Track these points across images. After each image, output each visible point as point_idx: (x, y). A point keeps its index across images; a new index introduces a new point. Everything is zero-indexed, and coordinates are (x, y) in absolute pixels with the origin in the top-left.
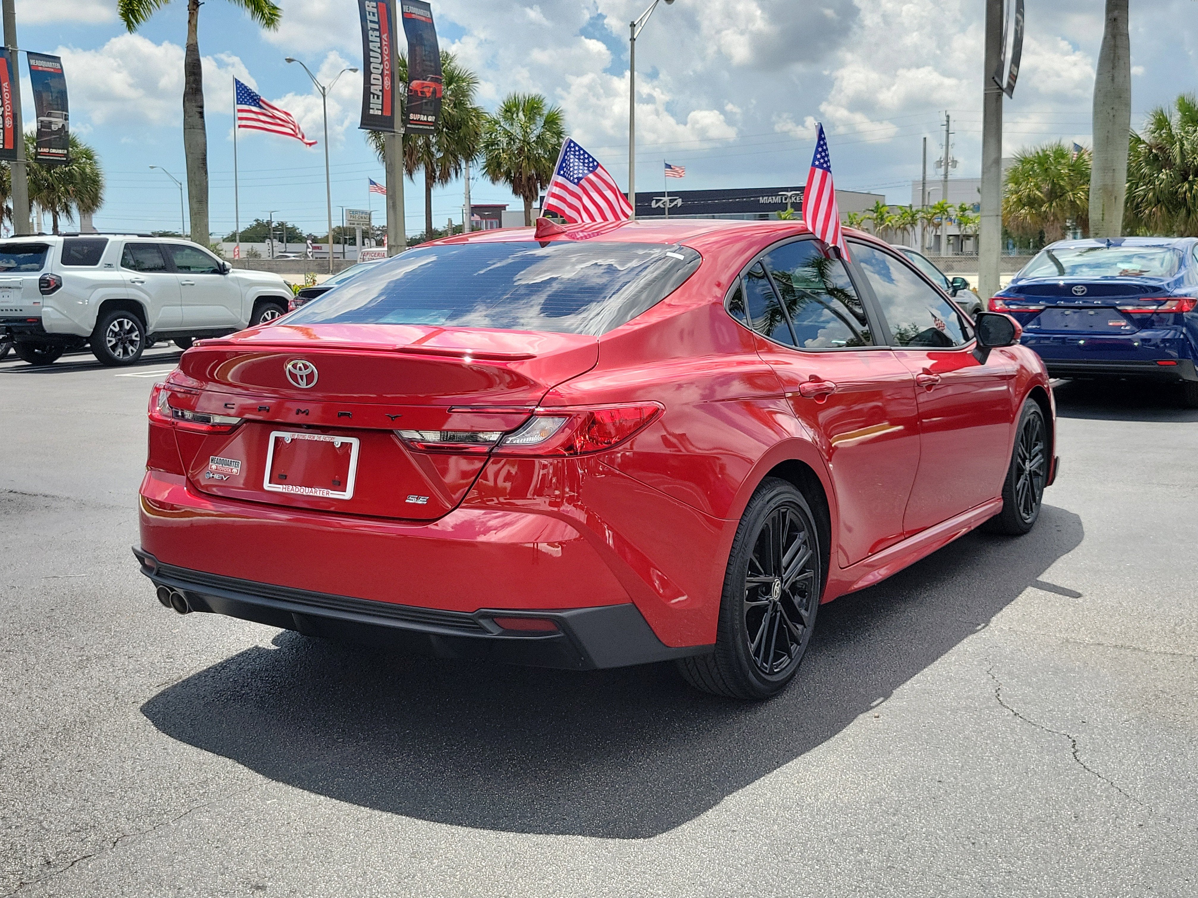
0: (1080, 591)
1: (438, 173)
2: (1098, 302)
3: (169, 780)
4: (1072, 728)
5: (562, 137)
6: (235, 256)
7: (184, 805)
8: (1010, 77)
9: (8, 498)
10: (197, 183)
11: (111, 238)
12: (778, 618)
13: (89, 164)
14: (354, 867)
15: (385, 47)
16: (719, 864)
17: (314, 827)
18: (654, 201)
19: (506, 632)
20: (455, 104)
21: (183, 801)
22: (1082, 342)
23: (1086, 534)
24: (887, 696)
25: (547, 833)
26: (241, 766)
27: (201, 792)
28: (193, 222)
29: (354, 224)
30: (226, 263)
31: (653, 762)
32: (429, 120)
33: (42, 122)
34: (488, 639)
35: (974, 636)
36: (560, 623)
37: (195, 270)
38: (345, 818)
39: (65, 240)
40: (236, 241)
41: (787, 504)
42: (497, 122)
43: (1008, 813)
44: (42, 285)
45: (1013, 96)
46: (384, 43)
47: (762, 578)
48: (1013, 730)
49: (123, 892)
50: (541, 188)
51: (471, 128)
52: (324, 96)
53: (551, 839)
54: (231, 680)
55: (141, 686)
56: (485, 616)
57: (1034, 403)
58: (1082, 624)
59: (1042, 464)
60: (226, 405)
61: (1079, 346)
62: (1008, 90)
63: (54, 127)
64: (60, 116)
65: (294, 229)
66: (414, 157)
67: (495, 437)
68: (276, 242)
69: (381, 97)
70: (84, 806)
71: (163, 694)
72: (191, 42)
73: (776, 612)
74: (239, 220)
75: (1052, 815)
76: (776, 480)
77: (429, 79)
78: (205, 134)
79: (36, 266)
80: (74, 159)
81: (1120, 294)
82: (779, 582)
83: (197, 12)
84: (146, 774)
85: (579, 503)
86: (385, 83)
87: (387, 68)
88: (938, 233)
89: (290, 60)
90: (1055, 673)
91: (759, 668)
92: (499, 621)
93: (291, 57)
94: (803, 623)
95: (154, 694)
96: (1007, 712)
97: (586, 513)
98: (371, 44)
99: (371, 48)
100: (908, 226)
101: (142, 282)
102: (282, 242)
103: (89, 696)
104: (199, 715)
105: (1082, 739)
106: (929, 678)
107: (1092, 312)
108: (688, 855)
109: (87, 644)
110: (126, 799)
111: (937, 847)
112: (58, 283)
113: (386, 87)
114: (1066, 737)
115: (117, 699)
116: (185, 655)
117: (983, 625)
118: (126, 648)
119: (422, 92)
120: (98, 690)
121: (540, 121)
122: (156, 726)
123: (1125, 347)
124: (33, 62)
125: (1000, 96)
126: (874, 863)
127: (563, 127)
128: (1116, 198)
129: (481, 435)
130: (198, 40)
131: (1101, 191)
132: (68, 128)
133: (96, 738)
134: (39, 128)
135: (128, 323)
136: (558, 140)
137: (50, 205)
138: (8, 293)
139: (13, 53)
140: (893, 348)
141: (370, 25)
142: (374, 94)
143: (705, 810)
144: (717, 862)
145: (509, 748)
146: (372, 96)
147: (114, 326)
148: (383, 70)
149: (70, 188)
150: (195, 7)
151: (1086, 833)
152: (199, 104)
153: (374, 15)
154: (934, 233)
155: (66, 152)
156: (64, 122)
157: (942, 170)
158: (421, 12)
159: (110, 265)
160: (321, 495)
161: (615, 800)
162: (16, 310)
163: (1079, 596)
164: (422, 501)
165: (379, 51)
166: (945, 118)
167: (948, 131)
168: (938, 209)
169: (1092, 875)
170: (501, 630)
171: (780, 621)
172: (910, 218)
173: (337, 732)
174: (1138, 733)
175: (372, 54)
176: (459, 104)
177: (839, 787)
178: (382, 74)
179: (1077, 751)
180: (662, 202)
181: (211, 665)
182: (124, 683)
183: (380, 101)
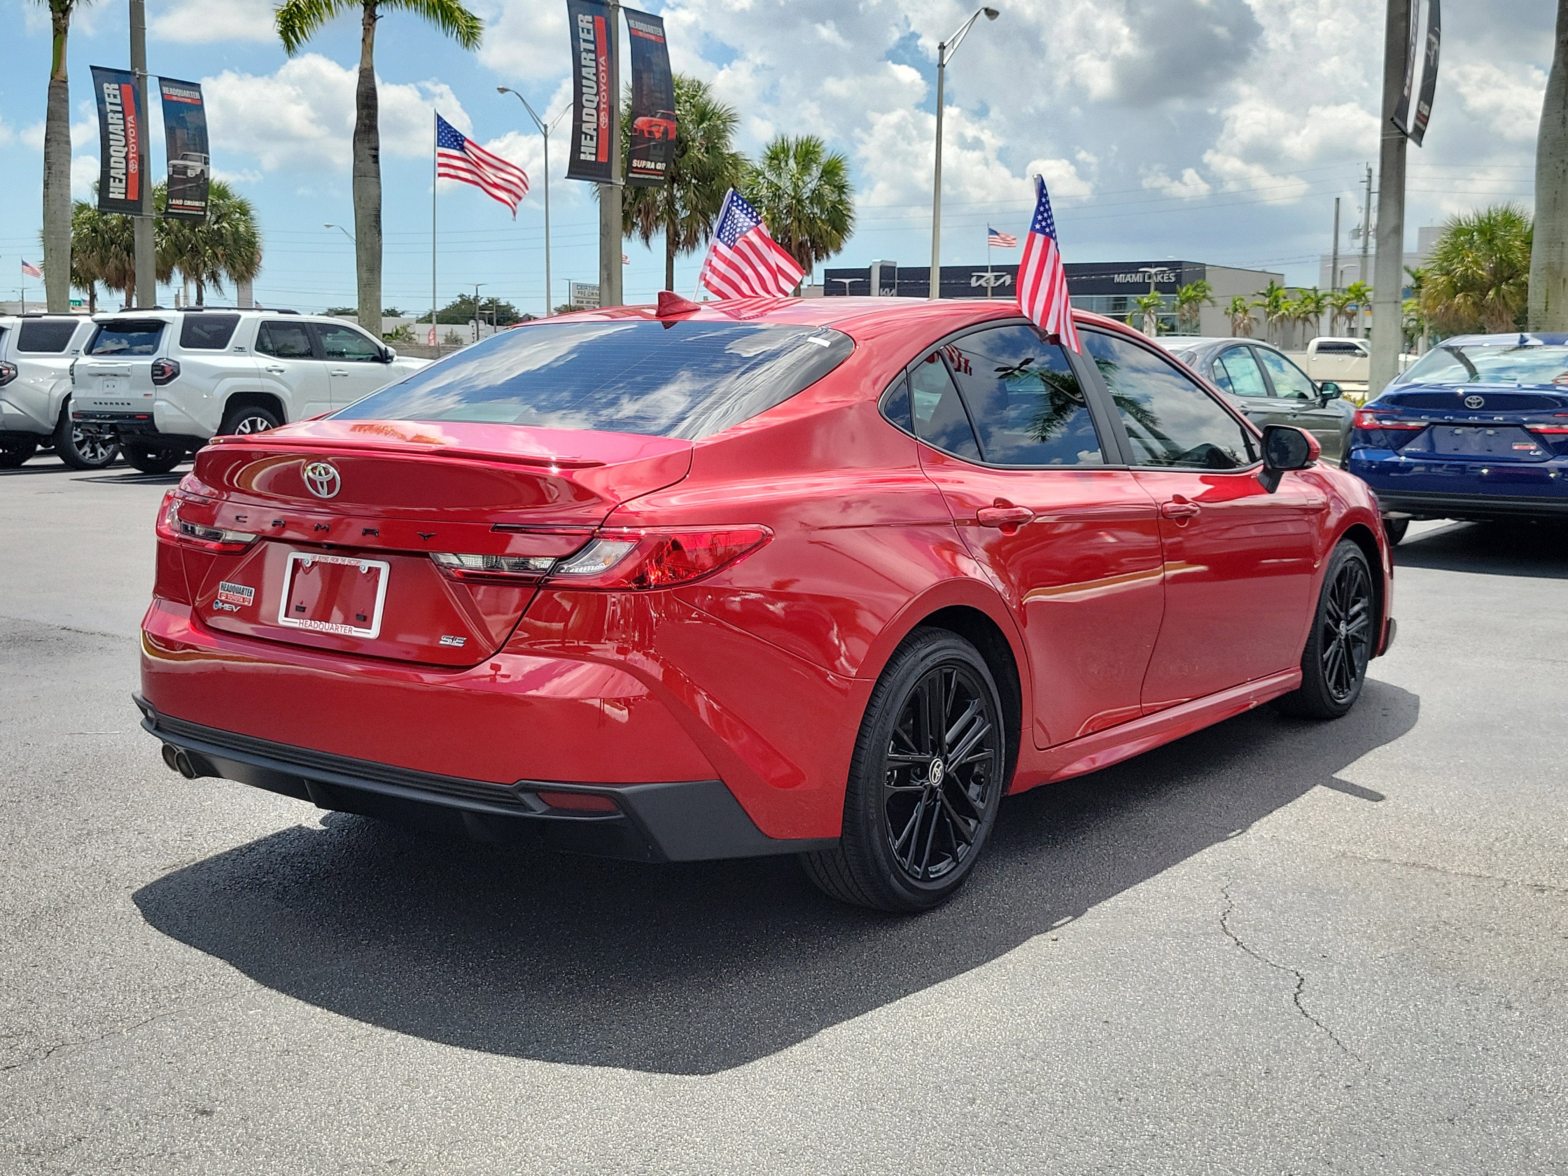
0: (1383, 793)
1: (682, 238)
2: (1499, 418)
3: (139, 981)
4: (1305, 963)
5: (844, 193)
6: (429, 340)
7: (147, 1012)
8: (1417, 118)
9: (58, 635)
10: (368, 246)
11: (244, 315)
12: (937, 808)
13: (244, 221)
14: (330, 1093)
15: (603, 74)
16: (784, 1110)
17: (296, 1044)
18: (974, 279)
19: (553, 810)
20: (707, 148)
21: (148, 1007)
22: (1485, 471)
23: (1420, 720)
24: (1077, 914)
25: (582, 1064)
26: (232, 969)
27: (174, 997)
28: (362, 296)
29: (582, 302)
30: (390, 349)
31: (747, 983)
32: (658, 168)
33: (174, 166)
34: (527, 818)
35: (1221, 844)
36: (620, 801)
37: (351, 356)
38: (338, 1036)
39: (185, 315)
40: (431, 322)
41: (952, 662)
42: (759, 173)
43: (1179, 1065)
44: (156, 372)
45: (1423, 142)
46: (601, 68)
47: (916, 756)
48: (1226, 964)
49: (39, 1110)
50: (816, 258)
51: (727, 179)
52: (546, 137)
53: (585, 1071)
54: (255, 865)
55: (143, 868)
56: (526, 789)
57: (1354, 546)
58: (1372, 834)
59: (1364, 627)
60: (237, 518)
61: (1481, 476)
62: (1415, 135)
63: (191, 173)
64: (199, 159)
65: (509, 308)
66: (651, 216)
67: (546, 564)
68: (482, 324)
69: (595, 138)
70: (26, 1008)
71: (167, 878)
72: (366, 66)
73: (936, 801)
74: (437, 295)
75: (1236, 1070)
76: (937, 631)
77: (659, 115)
78: (379, 183)
79: (150, 347)
80: (225, 214)
81: (1534, 408)
82: (940, 763)
83: (374, 29)
84: (113, 975)
85: (652, 651)
86: (601, 119)
87: (604, 101)
88: (1353, 326)
89: (503, 90)
90: (1310, 895)
91: (906, 872)
92: (546, 797)
93: (505, 87)
94: (976, 818)
95: (156, 878)
96: (1227, 939)
97: (662, 665)
98: (583, 69)
99: (584, 74)
100: (1312, 316)
101: (282, 371)
102: (492, 325)
103: (75, 878)
104: (201, 905)
105: (1313, 977)
106: (1141, 895)
107: (1490, 432)
108: (749, 1097)
109: (93, 816)
110: (79, 1001)
111: (1071, 1101)
112: (176, 370)
113: (602, 125)
114: (1293, 974)
115: (109, 882)
116: (209, 833)
117: (1239, 831)
118: (139, 822)
119: (650, 133)
120: (89, 871)
121: (816, 171)
122: (144, 916)
123: (1538, 478)
124: (166, 90)
125: (1402, 144)
126: (984, 1116)
127: (847, 179)
128: (1565, 281)
129: (532, 562)
130: (374, 64)
131: (1544, 271)
132: (208, 174)
133: (67, 928)
134: (171, 173)
135: (262, 422)
136: (840, 196)
137: (193, 273)
138: (114, 383)
139: (142, 80)
140: (1131, 467)
141: (583, 45)
142: (586, 134)
143: (792, 1044)
144: (784, 1107)
145: (571, 960)
146: (583, 136)
147: (244, 426)
148: (598, 103)
149: (220, 250)
150: (371, 21)
151: (1273, 1092)
152: (373, 145)
153: (589, 32)
154: (1347, 326)
155: (203, 204)
156: (203, 167)
157: (1360, 243)
158: (651, 29)
159: (241, 349)
160: (343, 633)
161: (682, 1028)
162: (117, 404)
163: (1382, 798)
164: (458, 642)
165: (595, 78)
166: (1366, 173)
167: (1369, 189)
168: (1353, 293)
169: (1259, 1144)
170: (548, 808)
171: (940, 812)
172: (1313, 305)
173: (365, 932)
174: (1391, 972)
175: (584, 82)
176: (712, 148)
177: (973, 1025)
178: (597, 109)
179: (1301, 992)
180: (985, 279)
181: (236, 846)
182: (123, 864)
183: (594, 144)
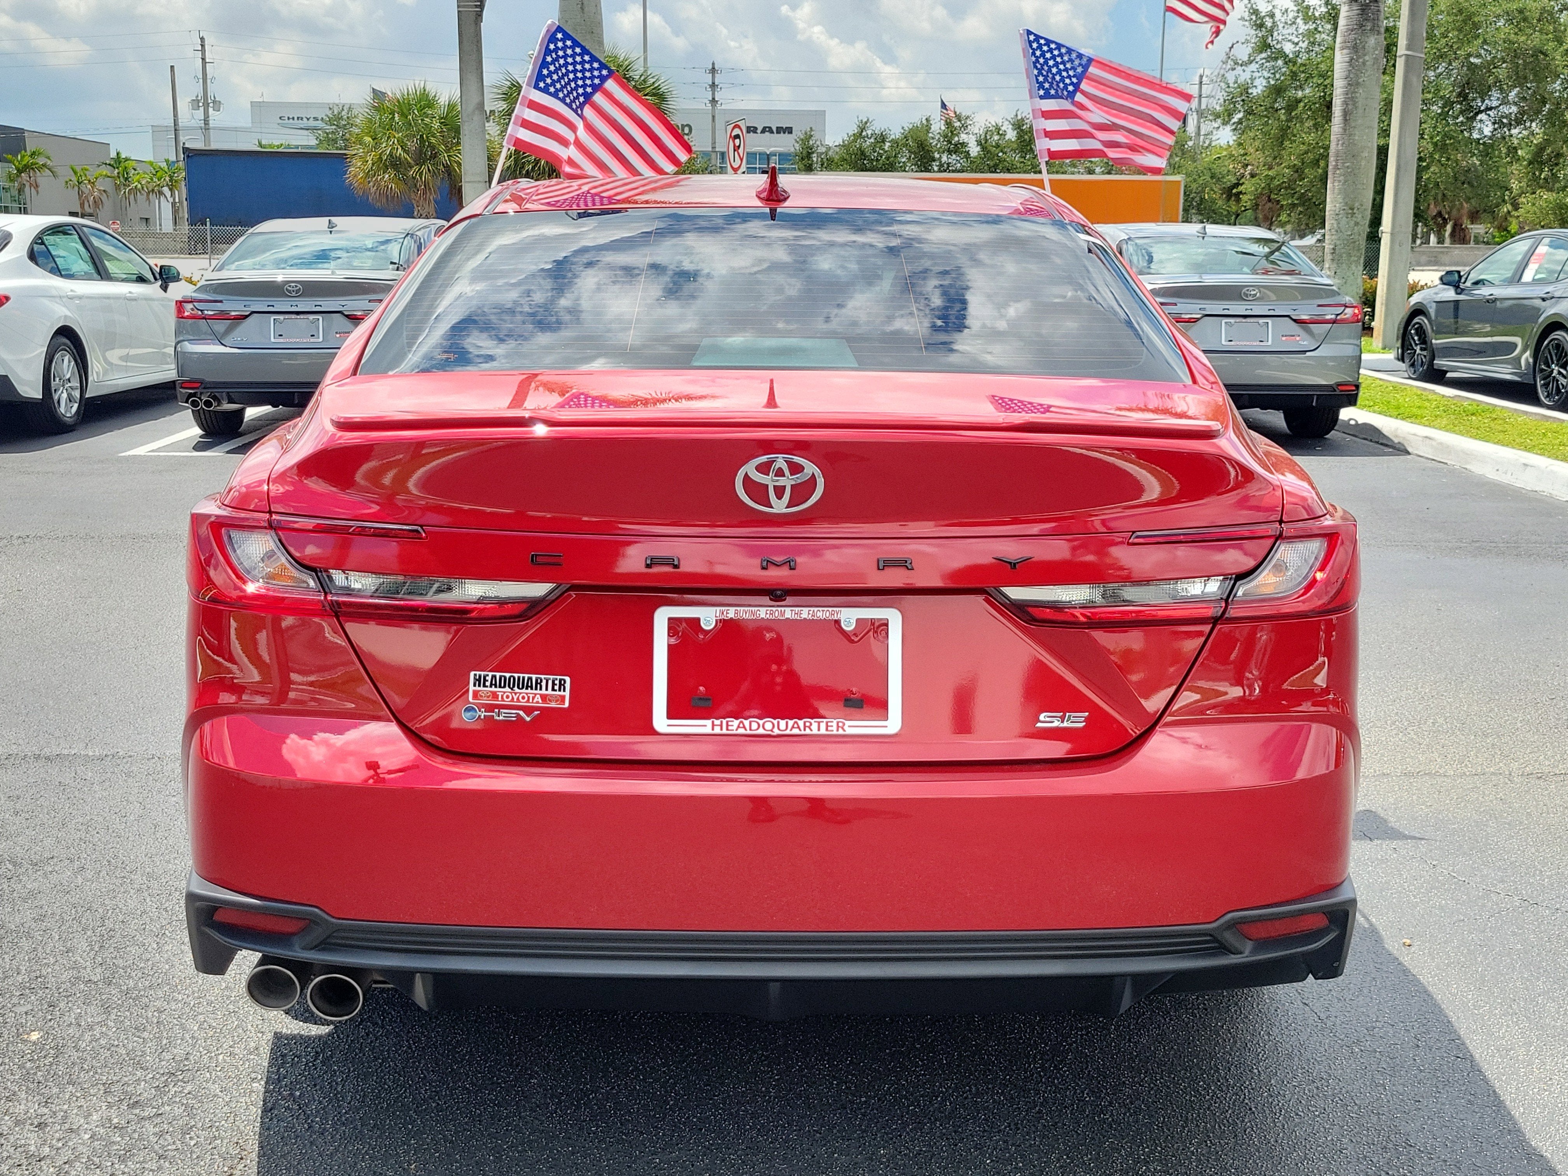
19: (1257, 947)
92: (1248, 929)
100: (166, 190)
157: (200, 114)
160: (822, 731)
166: (199, 41)
167: (203, 59)
170: (1252, 944)
172: (167, 178)
